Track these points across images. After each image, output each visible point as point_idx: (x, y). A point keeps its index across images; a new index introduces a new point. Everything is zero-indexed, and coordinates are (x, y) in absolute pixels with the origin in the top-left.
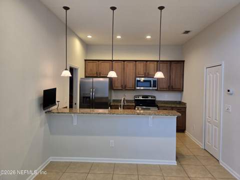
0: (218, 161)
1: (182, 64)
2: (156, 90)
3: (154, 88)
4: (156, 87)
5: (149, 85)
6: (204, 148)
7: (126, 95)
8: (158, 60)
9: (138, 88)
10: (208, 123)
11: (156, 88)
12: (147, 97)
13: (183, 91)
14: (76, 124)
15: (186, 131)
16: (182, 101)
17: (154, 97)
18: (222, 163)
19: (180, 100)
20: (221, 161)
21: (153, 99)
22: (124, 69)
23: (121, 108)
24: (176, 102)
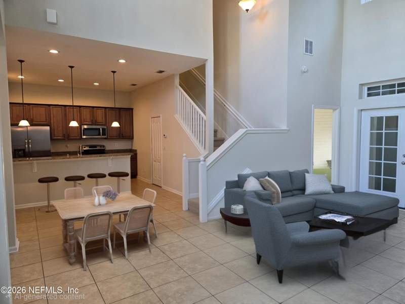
0: (161, 187)
1: (131, 112)
2: (105, 138)
3: (103, 137)
4: (105, 135)
5: (97, 134)
6: (152, 183)
7: (68, 145)
8: (114, 107)
9: (84, 137)
10: (154, 163)
11: (106, 137)
12: (95, 146)
13: (133, 138)
14: (36, 171)
15: (138, 176)
16: (133, 148)
17: (104, 146)
18: (164, 187)
19: (130, 148)
20: (162, 186)
21: (102, 148)
22: (65, 115)
23: (80, 154)
24: (127, 149)
